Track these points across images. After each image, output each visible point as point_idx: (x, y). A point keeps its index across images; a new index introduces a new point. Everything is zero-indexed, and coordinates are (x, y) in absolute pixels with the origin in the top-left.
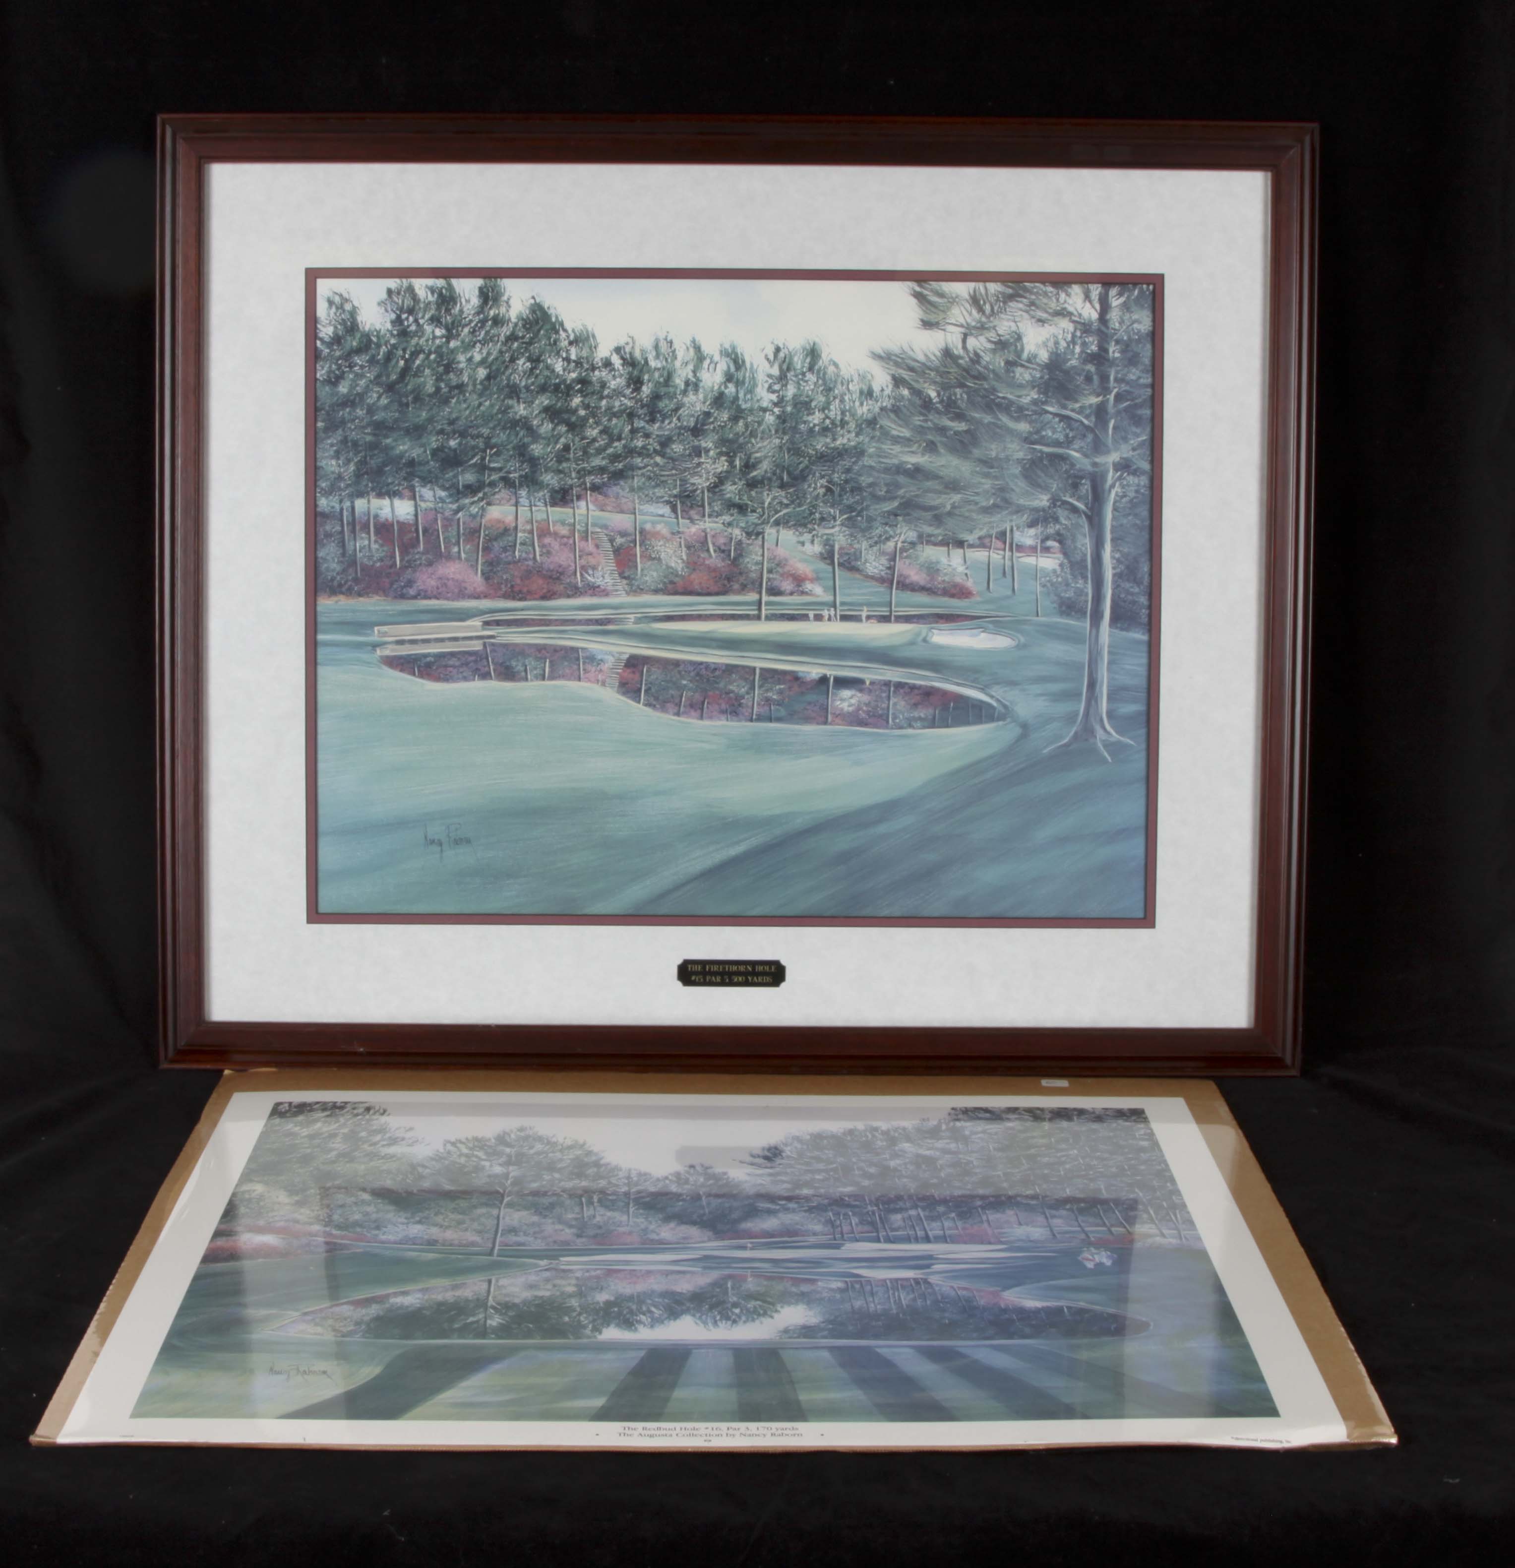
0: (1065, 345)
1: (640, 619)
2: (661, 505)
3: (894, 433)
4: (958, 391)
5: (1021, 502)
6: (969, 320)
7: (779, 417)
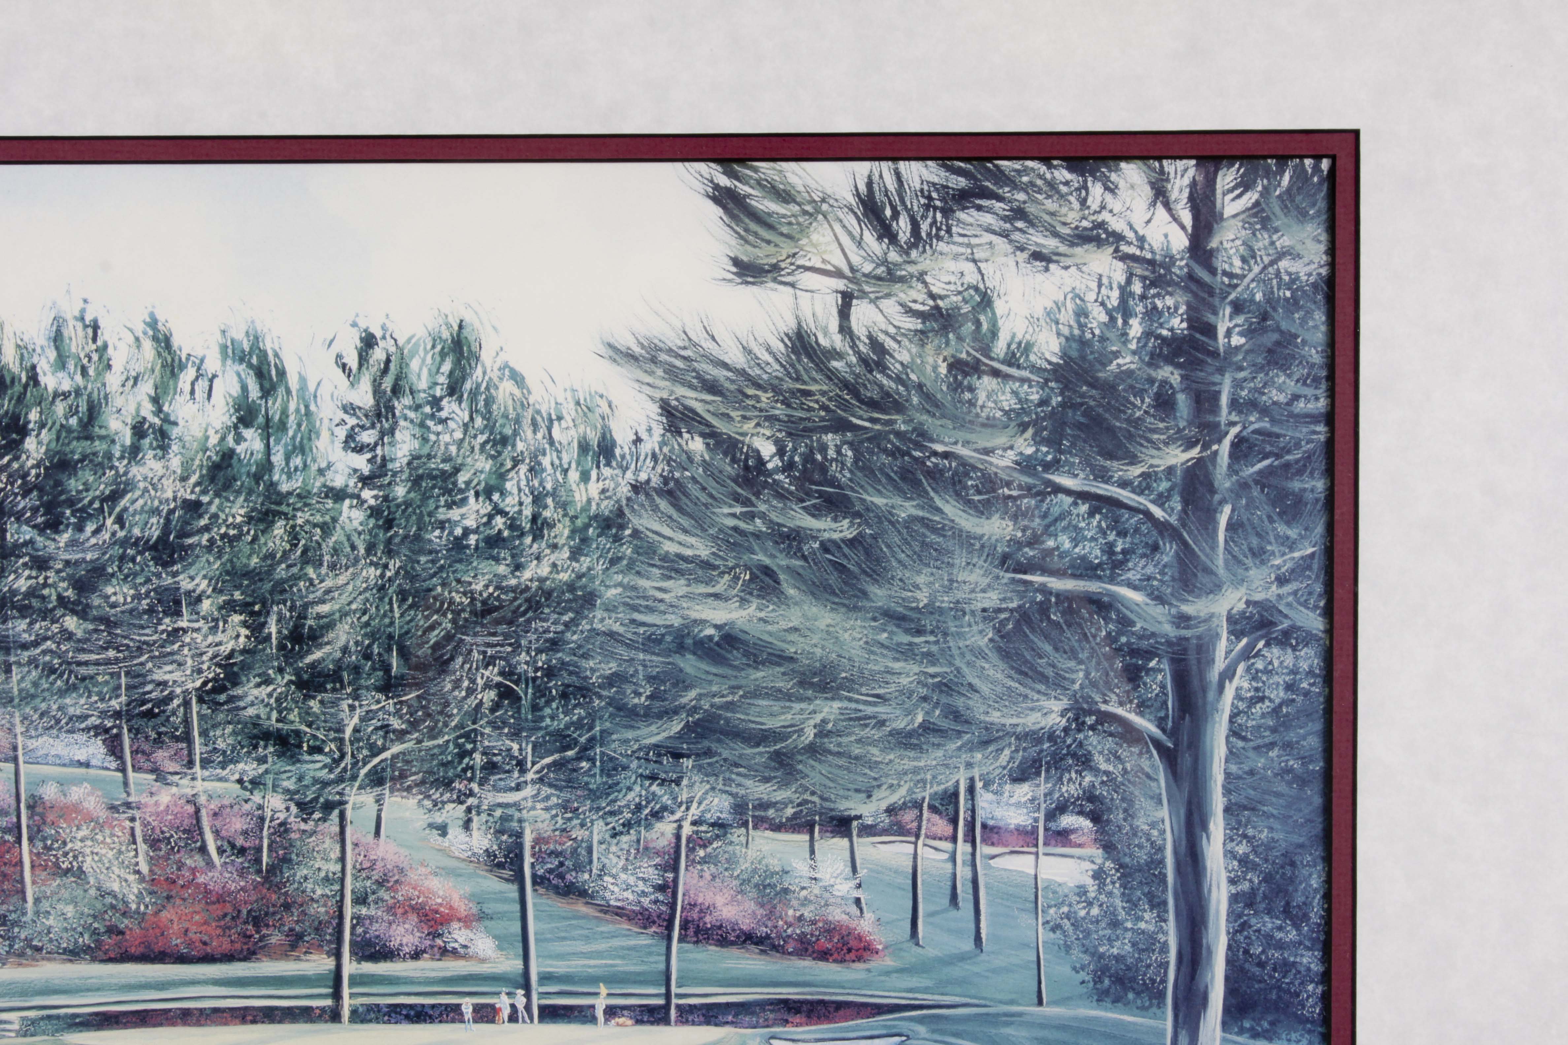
0: (1104, 318)
1: (34, 1022)
2: (81, 737)
3: (670, 548)
4: (831, 439)
5: (995, 717)
6: (856, 260)
7: (375, 512)
